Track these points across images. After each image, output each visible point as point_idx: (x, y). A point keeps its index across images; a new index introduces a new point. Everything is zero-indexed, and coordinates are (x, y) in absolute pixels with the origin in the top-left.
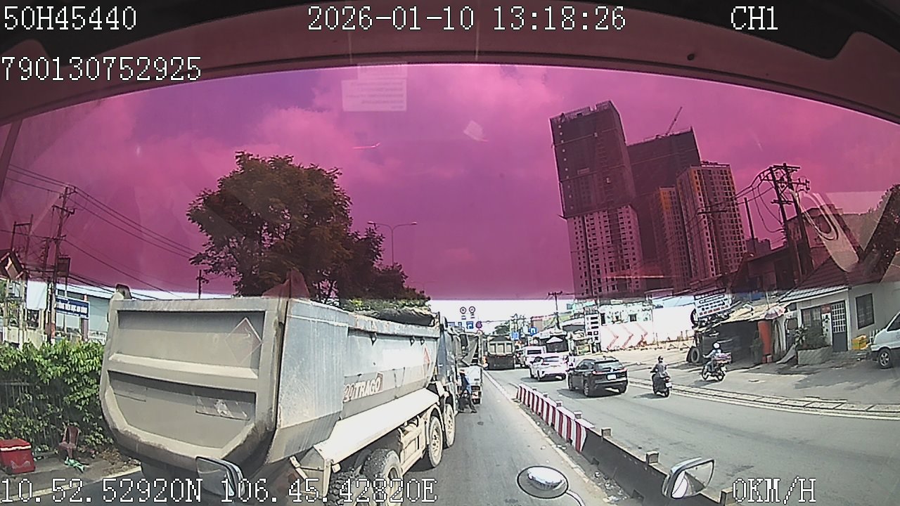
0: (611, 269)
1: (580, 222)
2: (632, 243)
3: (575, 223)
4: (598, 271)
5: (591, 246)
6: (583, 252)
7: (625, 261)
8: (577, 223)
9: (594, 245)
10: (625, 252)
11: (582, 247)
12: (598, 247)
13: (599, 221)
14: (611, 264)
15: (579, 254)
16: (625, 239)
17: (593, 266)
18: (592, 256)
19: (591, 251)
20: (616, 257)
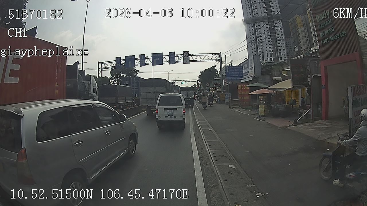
1: (252, 27)
2: (283, 41)
3: (250, 27)
4: (263, 54)
5: (258, 40)
6: (254, 43)
7: (278, 50)
9: (261, 40)
10: (279, 45)
11: (254, 40)
12: (263, 41)
13: (264, 27)
14: (270, 51)
16: (279, 38)
17: (260, 52)
18: (259, 46)
19: (259, 43)
20: (273, 47)
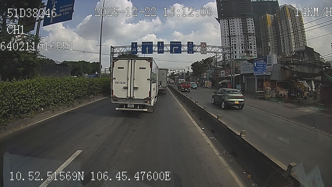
0: (242, 47)
3: (224, 22)
4: (235, 47)
5: (232, 34)
6: (228, 37)
8: (225, 22)
9: (234, 34)
10: (250, 40)
11: (228, 34)
12: (236, 36)
14: (242, 45)
15: (225, 38)
17: (233, 45)
18: (232, 39)
19: (232, 37)
